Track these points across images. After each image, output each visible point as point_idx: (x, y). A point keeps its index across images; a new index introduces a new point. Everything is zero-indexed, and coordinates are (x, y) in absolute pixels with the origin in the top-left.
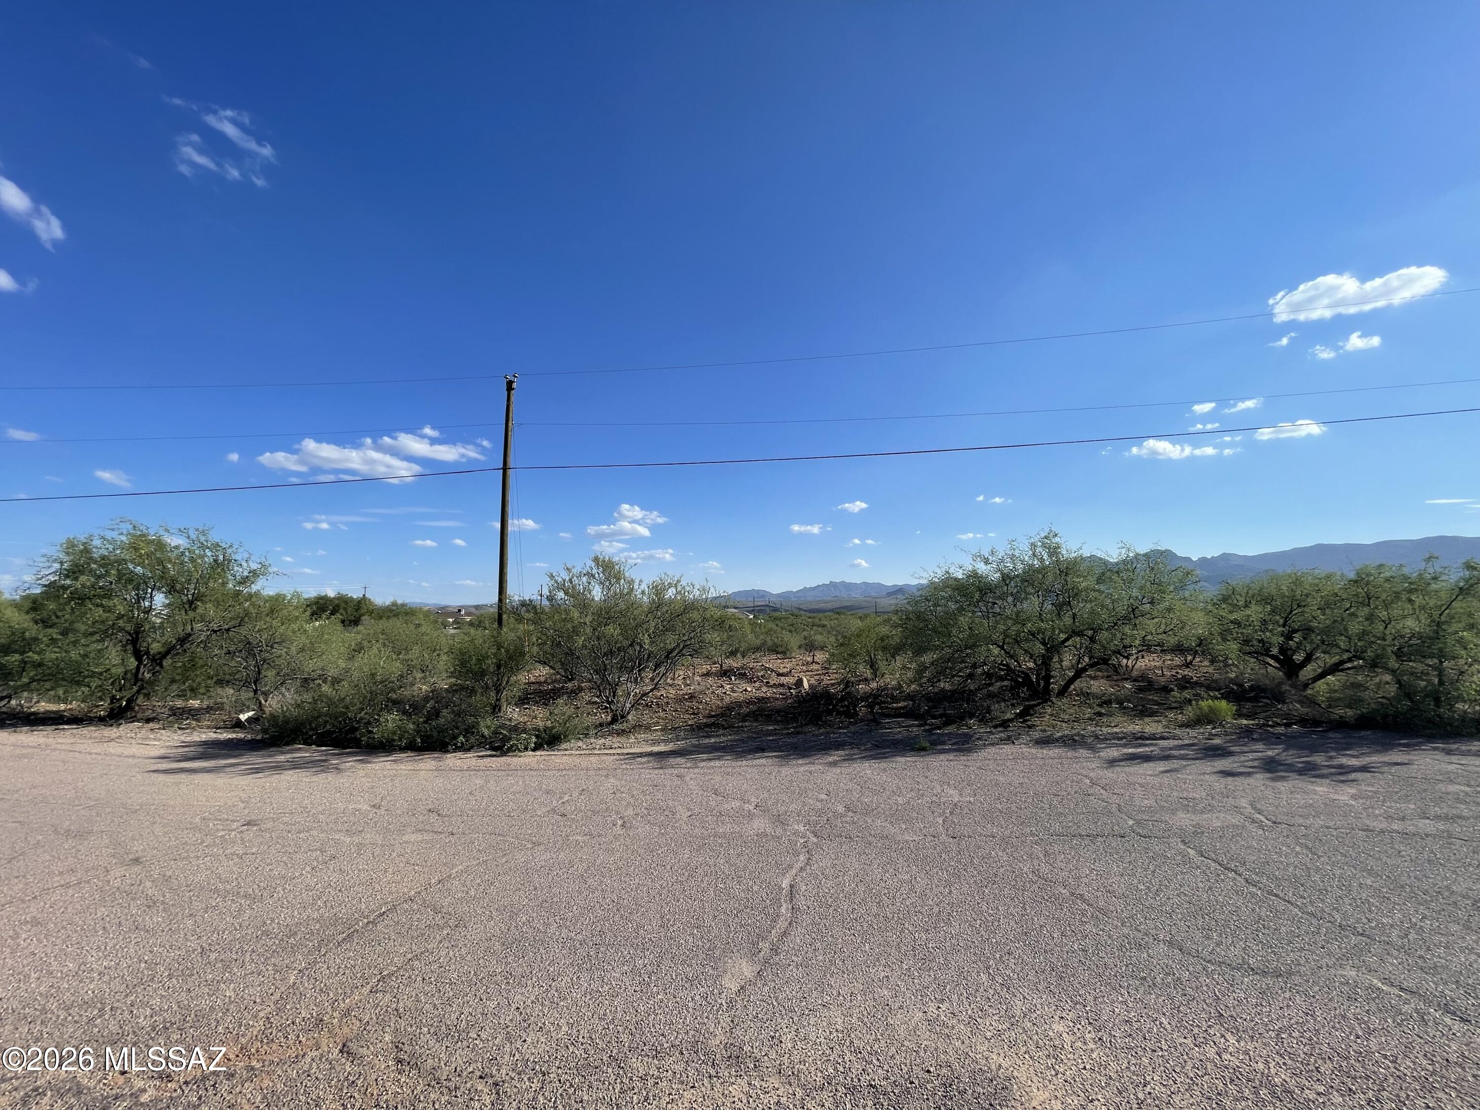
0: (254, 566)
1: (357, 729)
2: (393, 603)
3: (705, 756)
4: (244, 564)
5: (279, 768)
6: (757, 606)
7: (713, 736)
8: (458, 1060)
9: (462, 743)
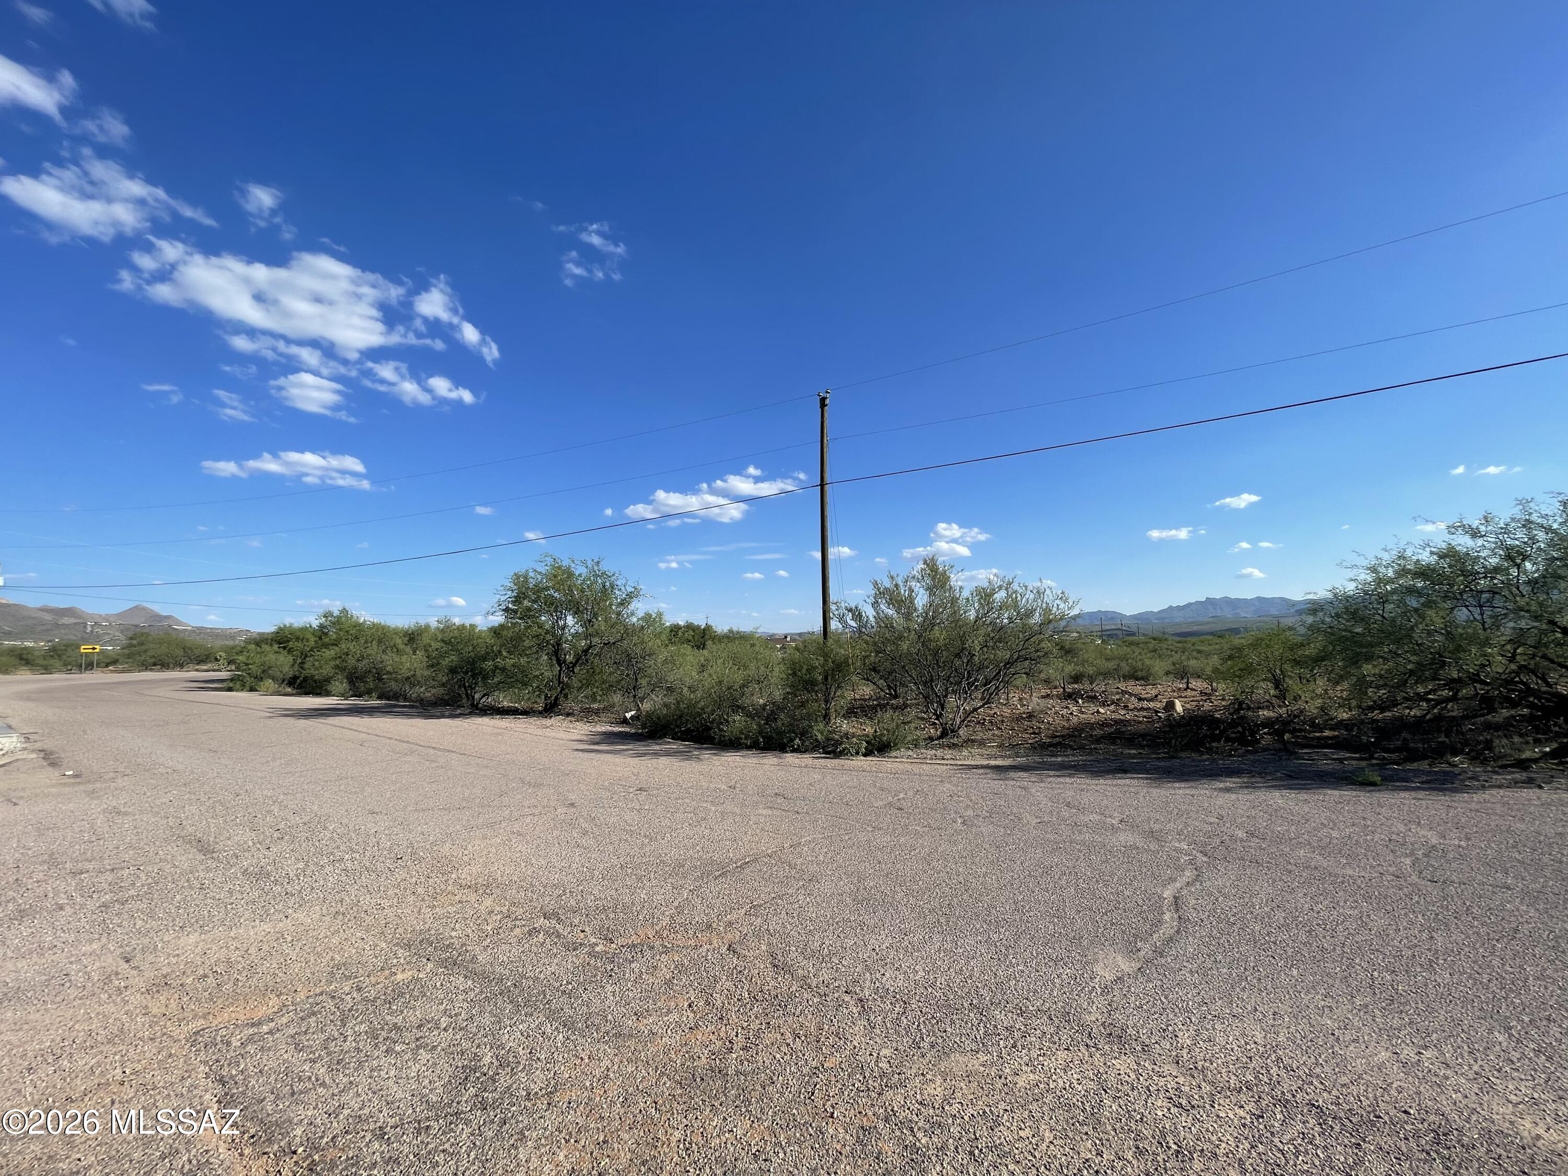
0: (630, 589)
1: (710, 728)
2: (729, 630)
3: (1051, 773)
4: (623, 589)
5: (656, 754)
6: (1105, 631)
7: (1060, 755)
8: (825, 975)
9: (798, 746)
